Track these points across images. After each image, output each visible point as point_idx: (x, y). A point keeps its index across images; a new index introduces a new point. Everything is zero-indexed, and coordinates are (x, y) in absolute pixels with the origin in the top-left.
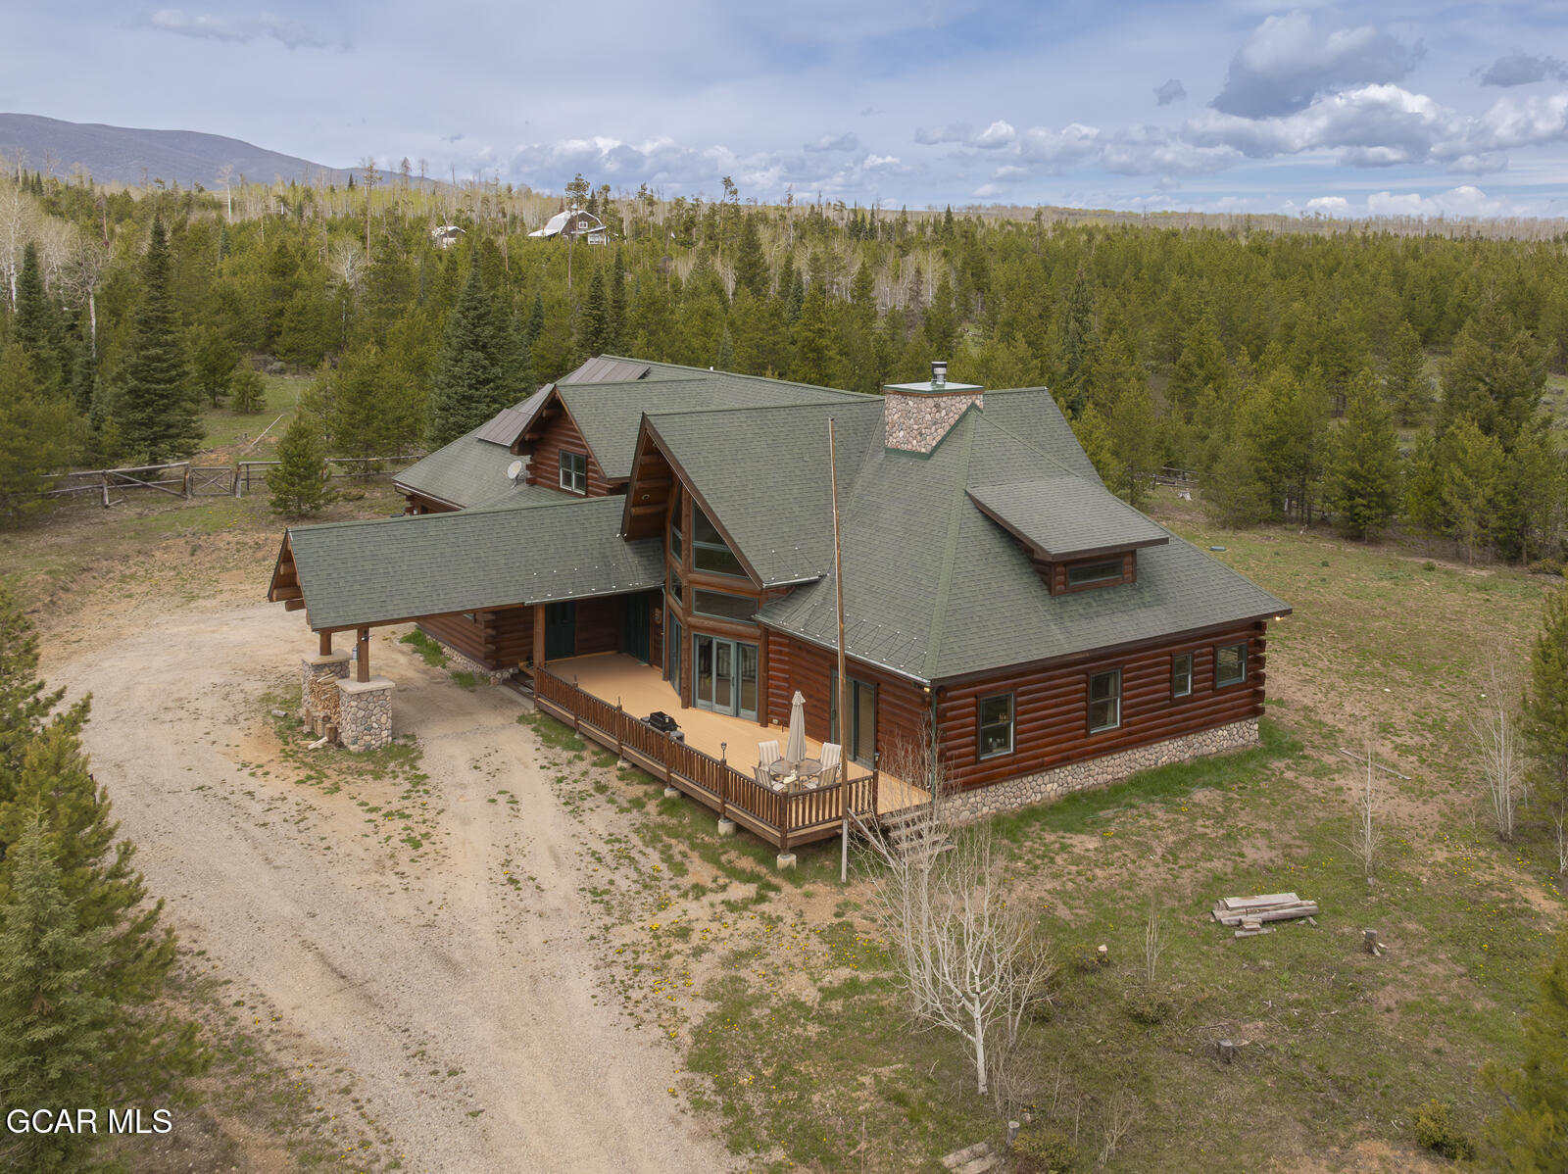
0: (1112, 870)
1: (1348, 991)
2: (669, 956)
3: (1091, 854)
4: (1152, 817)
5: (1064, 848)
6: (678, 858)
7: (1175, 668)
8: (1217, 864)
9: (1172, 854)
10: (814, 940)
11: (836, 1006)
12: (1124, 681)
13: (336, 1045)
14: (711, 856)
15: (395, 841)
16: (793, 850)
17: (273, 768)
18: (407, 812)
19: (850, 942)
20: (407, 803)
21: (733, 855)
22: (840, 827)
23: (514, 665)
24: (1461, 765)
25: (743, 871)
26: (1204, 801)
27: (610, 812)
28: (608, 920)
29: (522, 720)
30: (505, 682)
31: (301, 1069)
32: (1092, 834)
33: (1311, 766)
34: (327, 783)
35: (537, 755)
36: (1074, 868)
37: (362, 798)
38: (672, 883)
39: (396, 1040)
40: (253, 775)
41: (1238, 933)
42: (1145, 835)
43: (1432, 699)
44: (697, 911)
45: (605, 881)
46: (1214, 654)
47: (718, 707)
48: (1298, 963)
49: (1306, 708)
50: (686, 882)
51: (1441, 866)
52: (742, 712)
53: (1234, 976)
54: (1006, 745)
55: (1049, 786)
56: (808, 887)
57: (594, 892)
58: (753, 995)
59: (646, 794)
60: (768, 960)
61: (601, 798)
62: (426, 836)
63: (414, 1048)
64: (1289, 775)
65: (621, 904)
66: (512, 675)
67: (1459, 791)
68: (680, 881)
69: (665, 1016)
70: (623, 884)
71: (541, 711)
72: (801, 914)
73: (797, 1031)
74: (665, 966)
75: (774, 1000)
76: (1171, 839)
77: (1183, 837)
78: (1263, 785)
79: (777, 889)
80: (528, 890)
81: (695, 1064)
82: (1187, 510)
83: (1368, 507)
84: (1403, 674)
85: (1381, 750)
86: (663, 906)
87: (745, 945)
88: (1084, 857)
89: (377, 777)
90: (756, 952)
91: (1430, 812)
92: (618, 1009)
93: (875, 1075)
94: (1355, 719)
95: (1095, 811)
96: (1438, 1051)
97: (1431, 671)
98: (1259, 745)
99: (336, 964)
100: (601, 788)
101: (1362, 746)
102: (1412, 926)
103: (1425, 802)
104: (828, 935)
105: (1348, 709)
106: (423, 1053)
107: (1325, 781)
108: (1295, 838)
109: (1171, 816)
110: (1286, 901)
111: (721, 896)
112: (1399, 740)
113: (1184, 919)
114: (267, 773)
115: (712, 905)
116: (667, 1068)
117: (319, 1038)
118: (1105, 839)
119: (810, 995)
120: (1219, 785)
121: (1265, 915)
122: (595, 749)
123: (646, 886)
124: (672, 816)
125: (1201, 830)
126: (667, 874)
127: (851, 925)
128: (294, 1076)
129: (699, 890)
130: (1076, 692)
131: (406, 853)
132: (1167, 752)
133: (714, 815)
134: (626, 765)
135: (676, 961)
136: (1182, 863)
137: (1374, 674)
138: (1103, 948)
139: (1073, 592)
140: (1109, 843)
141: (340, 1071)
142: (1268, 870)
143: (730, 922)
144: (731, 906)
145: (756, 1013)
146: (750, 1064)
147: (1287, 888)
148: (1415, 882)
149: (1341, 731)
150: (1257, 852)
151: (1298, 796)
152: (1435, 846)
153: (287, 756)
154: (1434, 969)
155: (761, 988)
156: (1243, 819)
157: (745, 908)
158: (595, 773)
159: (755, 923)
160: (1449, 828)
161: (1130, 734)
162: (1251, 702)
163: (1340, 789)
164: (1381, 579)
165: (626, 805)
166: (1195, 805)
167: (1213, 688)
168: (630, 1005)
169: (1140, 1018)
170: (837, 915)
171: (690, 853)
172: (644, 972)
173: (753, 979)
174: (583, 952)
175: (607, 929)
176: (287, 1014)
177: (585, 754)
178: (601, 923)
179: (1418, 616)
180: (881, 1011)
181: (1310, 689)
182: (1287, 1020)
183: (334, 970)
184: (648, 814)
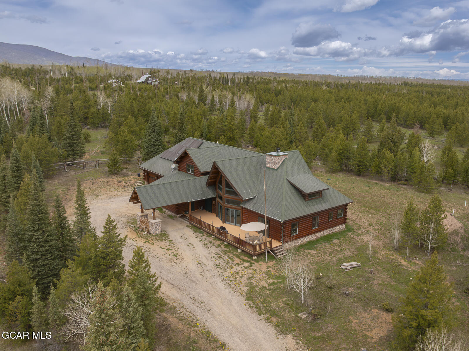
0: (319, 258)
1: (368, 282)
2: (236, 278)
3: (315, 254)
4: (325, 246)
5: (309, 253)
6: (232, 258)
7: (329, 214)
8: (340, 256)
9: (331, 254)
10: (264, 274)
11: (271, 287)
12: (319, 218)
13: (177, 298)
14: (238, 257)
15: (171, 255)
16: (256, 256)
17: (137, 239)
18: (171, 249)
19: (271, 274)
20: (170, 247)
21: (242, 257)
22: (265, 251)
23: (182, 213)
24: (386, 233)
25: (246, 260)
26: (336, 242)
27: (214, 248)
28: (222, 271)
29: (187, 226)
30: (180, 217)
31: (172, 303)
32: (314, 250)
33: (356, 234)
34: (151, 242)
35: (194, 235)
36: (312, 258)
37: (160, 246)
38: (232, 263)
39: (189, 297)
40: (133, 241)
41: (346, 270)
42: (325, 250)
43: (379, 217)
44: (239, 269)
45: (218, 263)
46: (337, 211)
47: (231, 223)
48: (358, 276)
49: (353, 220)
50: (235, 262)
51: (384, 255)
52: (237, 224)
53: (346, 279)
54: (296, 232)
55: (304, 240)
56: (260, 263)
57: (217, 265)
58: (255, 286)
59: (220, 243)
60: (256, 278)
61: (211, 245)
62: (177, 254)
63: (193, 298)
64: (352, 236)
65: (223, 268)
66: (182, 216)
67: (386, 239)
68: (233, 262)
69: (239, 290)
70: (222, 264)
71: (191, 224)
72: (260, 269)
73: (265, 292)
74: (236, 280)
75: (259, 286)
76: (330, 251)
77: (332, 250)
78: (347, 238)
79: (254, 264)
80: (203, 266)
81: (248, 299)
82: (320, 168)
83: (363, 169)
84: (373, 211)
85: (370, 230)
86: (232, 268)
87: (250, 275)
88: (313, 255)
89: (161, 241)
90: (253, 277)
91: (381, 243)
92: (230, 289)
93: (282, 300)
94: (364, 223)
95: (314, 245)
96: (385, 292)
97: (379, 211)
98: (345, 229)
99: (170, 282)
100: (211, 242)
101: (366, 229)
102: (379, 268)
103: (380, 241)
104: (266, 273)
105: (362, 220)
106: (195, 299)
107: (359, 237)
108: (355, 250)
109: (329, 246)
110: (355, 264)
111: (243, 266)
112: (373, 227)
113: (335, 268)
114: (136, 240)
115: (242, 267)
116: (243, 300)
117: (173, 297)
118: (317, 251)
119: (266, 285)
120: (338, 239)
121: (351, 266)
122: (206, 233)
123: (227, 264)
124: (227, 248)
125: (336, 249)
126: (230, 261)
127: (270, 271)
128: (171, 304)
129: (238, 265)
130: (310, 221)
131: (175, 258)
132: (327, 232)
133: (237, 248)
134: (214, 237)
135: (238, 279)
136: (333, 256)
137: (367, 211)
138: (321, 274)
139: (310, 200)
140: (318, 252)
141: (180, 303)
142: (350, 257)
143: (246, 271)
144: (246, 267)
145: (256, 289)
146: (258, 299)
147: (354, 261)
148: (379, 259)
149: (361, 225)
150: (348, 253)
151: (354, 241)
152: (382, 251)
153: (139, 236)
154: (384, 276)
155: (256, 284)
156: (344, 246)
157: (248, 268)
158: (208, 238)
159: (251, 271)
160: (385, 247)
161: (320, 229)
162: (344, 220)
163: (362, 239)
164: (366, 187)
165: (217, 246)
166: (334, 243)
167: (337, 218)
168: (232, 288)
169: (330, 288)
170: (267, 269)
171: (234, 256)
172: (232, 282)
173: (254, 282)
174: (219, 278)
175: (222, 273)
176: (165, 292)
177: (204, 234)
178: (220, 272)
179: (375, 197)
180: (280, 288)
181: (354, 216)
182: (357, 287)
183: (170, 283)
184: (222, 248)
